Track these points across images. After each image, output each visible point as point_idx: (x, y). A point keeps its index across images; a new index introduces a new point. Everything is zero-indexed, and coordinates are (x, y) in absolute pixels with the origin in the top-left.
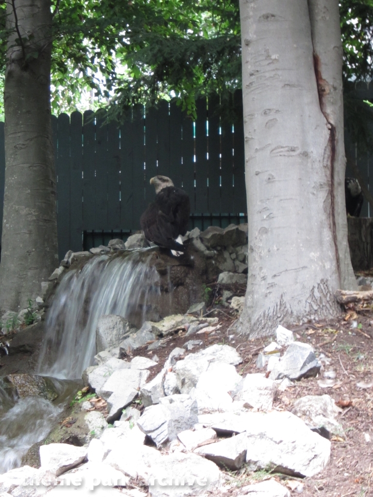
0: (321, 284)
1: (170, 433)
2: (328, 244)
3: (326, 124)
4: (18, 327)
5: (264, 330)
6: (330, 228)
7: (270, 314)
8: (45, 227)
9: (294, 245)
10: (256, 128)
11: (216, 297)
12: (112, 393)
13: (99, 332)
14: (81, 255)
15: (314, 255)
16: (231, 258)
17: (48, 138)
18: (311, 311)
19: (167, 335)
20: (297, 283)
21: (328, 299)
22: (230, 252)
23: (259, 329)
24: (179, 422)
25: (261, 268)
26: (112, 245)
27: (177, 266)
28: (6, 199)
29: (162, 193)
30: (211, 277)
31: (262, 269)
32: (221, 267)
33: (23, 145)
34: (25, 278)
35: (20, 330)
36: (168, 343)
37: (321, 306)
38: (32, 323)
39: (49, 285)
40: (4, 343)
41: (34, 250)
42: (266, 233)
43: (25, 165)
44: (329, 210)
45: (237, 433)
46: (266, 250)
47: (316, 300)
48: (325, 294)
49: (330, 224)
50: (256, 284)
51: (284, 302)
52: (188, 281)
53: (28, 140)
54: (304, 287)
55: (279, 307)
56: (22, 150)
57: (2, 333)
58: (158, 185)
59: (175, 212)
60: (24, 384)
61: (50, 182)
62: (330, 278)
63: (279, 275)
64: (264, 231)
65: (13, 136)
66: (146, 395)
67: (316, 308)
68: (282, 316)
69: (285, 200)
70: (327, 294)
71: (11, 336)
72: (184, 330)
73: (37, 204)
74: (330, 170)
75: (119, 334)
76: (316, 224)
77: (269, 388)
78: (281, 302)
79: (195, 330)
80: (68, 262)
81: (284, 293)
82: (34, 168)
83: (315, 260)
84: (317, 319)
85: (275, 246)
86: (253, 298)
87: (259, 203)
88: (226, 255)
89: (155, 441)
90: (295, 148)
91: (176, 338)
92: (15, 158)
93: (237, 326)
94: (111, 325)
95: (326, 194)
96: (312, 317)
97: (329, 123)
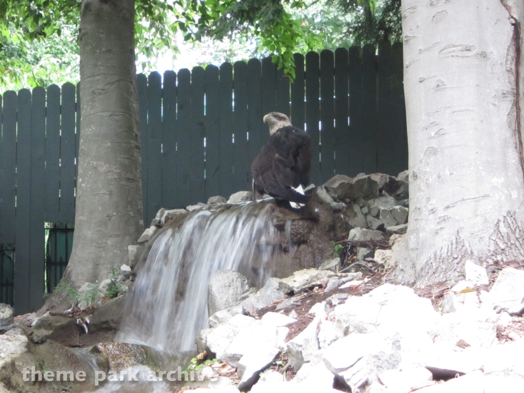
0: (507, 217)
1: (370, 373)
2: (514, 168)
3: (509, 19)
4: (99, 301)
5: (436, 275)
6: (516, 147)
7: (443, 256)
8: (128, 187)
9: (472, 168)
10: (419, 24)
11: (348, 256)
12: (242, 356)
13: (211, 290)
14: (177, 212)
15: (498, 181)
16: (362, 213)
17: (131, 82)
18: (496, 250)
19: (300, 292)
20: (477, 215)
21: (518, 236)
22: (361, 205)
23: (429, 275)
24: (379, 359)
25: (428, 199)
26: (212, 203)
27: (298, 219)
28: (81, 155)
29: (279, 133)
30: (340, 234)
31: (430, 200)
32: (350, 223)
33: (103, 90)
34: (104, 247)
35: (102, 304)
36: (303, 300)
37: (509, 244)
38: (116, 295)
39: (137, 249)
40: (83, 320)
41: (115, 214)
42: (435, 154)
43: (105, 114)
44: (514, 126)
45: (461, 374)
46: (435, 176)
47: (503, 236)
48: (513, 229)
49: (516, 143)
50: (422, 220)
51: (461, 240)
52: (312, 237)
53: (108, 84)
54: (486, 221)
55: (454, 246)
56: (101, 96)
57: (79, 309)
58: (274, 124)
59: (296, 156)
60: (118, 355)
61: (134, 134)
62: (518, 210)
63: (454, 206)
64: (433, 151)
65: (91, 79)
66: (295, 350)
67: (503, 246)
68: (460, 257)
69: (459, 111)
70: (515, 229)
71: (90, 311)
72: (320, 286)
73: (119, 159)
74: (515, 75)
75: (237, 294)
76: (499, 142)
77: (491, 321)
78: (457, 239)
79: (337, 285)
80: (160, 222)
81: (461, 228)
82: (116, 118)
83: (499, 187)
84: (505, 260)
85: (447, 170)
86: (418, 237)
87: (424, 117)
88: (356, 208)
89: (349, 383)
90: (471, 46)
91: (311, 294)
92: (93, 106)
93: (395, 275)
94: (227, 282)
95: (511, 106)
96: (499, 258)
97: (512, 17)
